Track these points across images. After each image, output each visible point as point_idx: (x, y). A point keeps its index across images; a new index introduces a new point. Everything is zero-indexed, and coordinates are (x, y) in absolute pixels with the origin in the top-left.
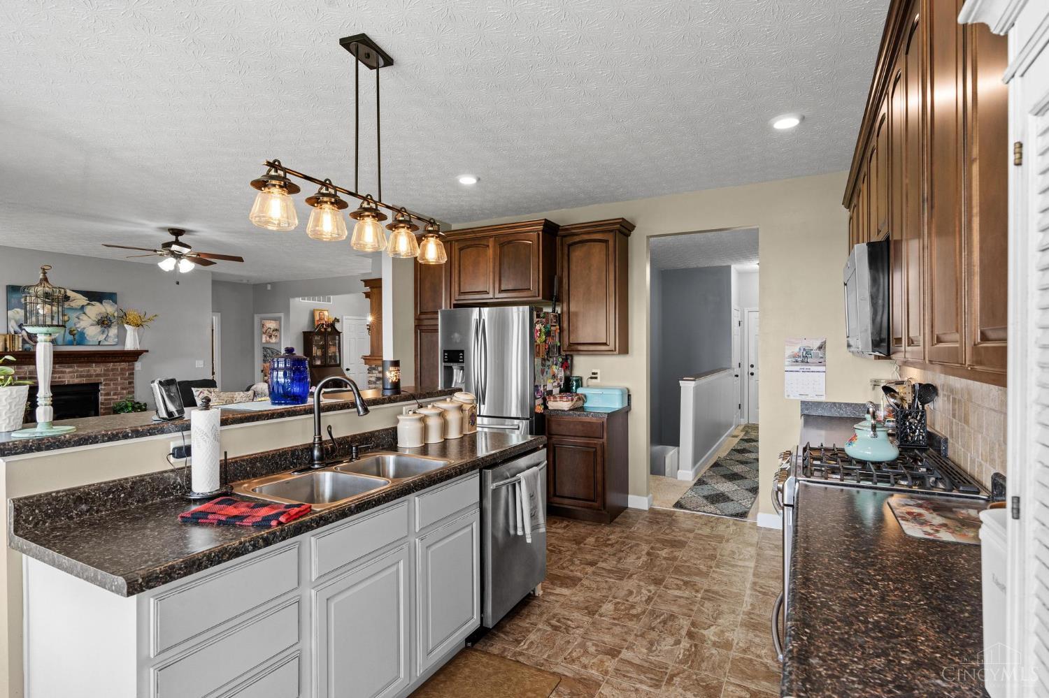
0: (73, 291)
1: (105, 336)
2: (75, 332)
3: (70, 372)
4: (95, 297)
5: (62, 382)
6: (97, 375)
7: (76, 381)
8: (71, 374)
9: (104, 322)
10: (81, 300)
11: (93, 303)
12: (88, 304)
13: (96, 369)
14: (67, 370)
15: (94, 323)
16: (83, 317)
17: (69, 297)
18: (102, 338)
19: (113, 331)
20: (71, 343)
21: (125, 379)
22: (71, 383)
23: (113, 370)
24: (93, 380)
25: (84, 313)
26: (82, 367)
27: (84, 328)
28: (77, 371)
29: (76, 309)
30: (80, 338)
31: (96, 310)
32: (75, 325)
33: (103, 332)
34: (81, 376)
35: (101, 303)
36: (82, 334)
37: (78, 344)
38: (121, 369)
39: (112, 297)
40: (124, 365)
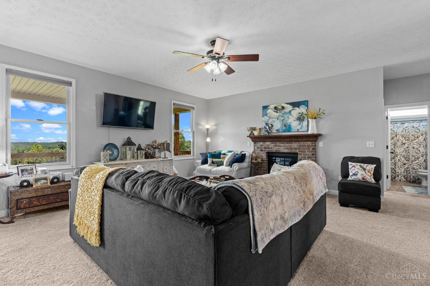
0: (286, 104)
1: (301, 126)
2: (287, 125)
3: (283, 146)
4: (296, 105)
5: (279, 151)
6: (295, 149)
7: (286, 151)
8: (283, 147)
9: (300, 119)
10: (289, 108)
11: (295, 108)
12: (293, 109)
13: (295, 145)
14: (282, 145)
15: (296, 119)
16: (290, 117)
17: (284, 107)
18: (299, 127)
19: (305, 123)
20: (285, 131)
21: (310, 152)
22: (283, 152)
23: (303, 146)
24: (293, 151)
25: (291, 115)
26: (288, 144)
27: (291, 123)
28: (286, 146)
29: (287, 113)
30: (288, 128)
31: (296, 112)
32: (287, 121)
33: (300, 124)
34: (288, 149)
35: (299, 107)
36: (290, 126)
37: (288, 132)
38: (308, 146)
39: (305, 103)
40: (309, 143)
